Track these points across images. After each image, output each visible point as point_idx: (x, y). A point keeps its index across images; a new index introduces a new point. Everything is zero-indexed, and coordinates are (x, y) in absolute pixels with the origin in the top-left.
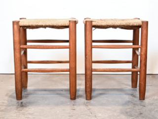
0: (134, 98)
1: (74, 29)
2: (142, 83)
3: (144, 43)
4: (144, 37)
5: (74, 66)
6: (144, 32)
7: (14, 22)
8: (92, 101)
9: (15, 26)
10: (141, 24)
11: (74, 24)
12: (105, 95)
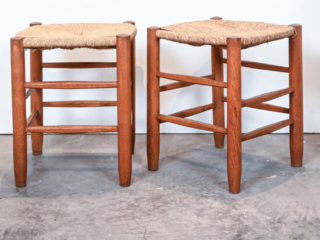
7: (13, 41)
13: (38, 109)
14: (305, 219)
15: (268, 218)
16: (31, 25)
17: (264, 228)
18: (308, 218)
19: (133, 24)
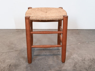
15: (81, 59)
16: (29, 8)
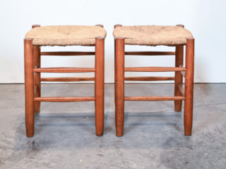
0: (177, 132)
1: (101, 48)
2: (188, 115)
3: (190, 65)
4: (190, 58)
5: (101, 95)
6: (190, 52)
7: (25, 41)
8: (124, 139)
9: (28, 46)
10: (186, 42)
11: (101, 43)
12: (140, 127)
13: (37, 83)
14: (203, 133)
17: (181, 139)
18: (205, 133)
19: (102, 27)
